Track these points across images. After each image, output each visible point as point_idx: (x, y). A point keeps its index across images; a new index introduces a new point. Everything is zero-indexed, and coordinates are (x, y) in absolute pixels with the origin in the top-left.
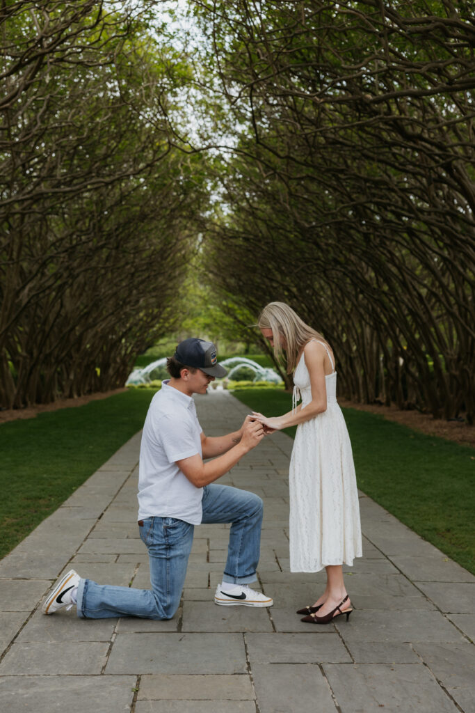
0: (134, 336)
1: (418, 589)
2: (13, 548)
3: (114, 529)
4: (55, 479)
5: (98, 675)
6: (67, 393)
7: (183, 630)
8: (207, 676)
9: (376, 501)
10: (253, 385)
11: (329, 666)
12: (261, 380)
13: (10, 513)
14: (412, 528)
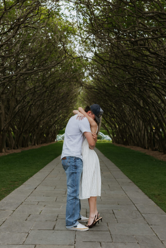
0: (58, 123)
1: (142, 216)
2: (2, 199)
3: (39, 193)
4: (23, 174)
5: (21, 244)
6: (33, 143)
7: (55, 229)
8: (59, 246)
9: (135, 184)
10: (101, 141)
11: (104, 243)
12: (104, 139)
13: (4, 186)
14: (146, 194)
